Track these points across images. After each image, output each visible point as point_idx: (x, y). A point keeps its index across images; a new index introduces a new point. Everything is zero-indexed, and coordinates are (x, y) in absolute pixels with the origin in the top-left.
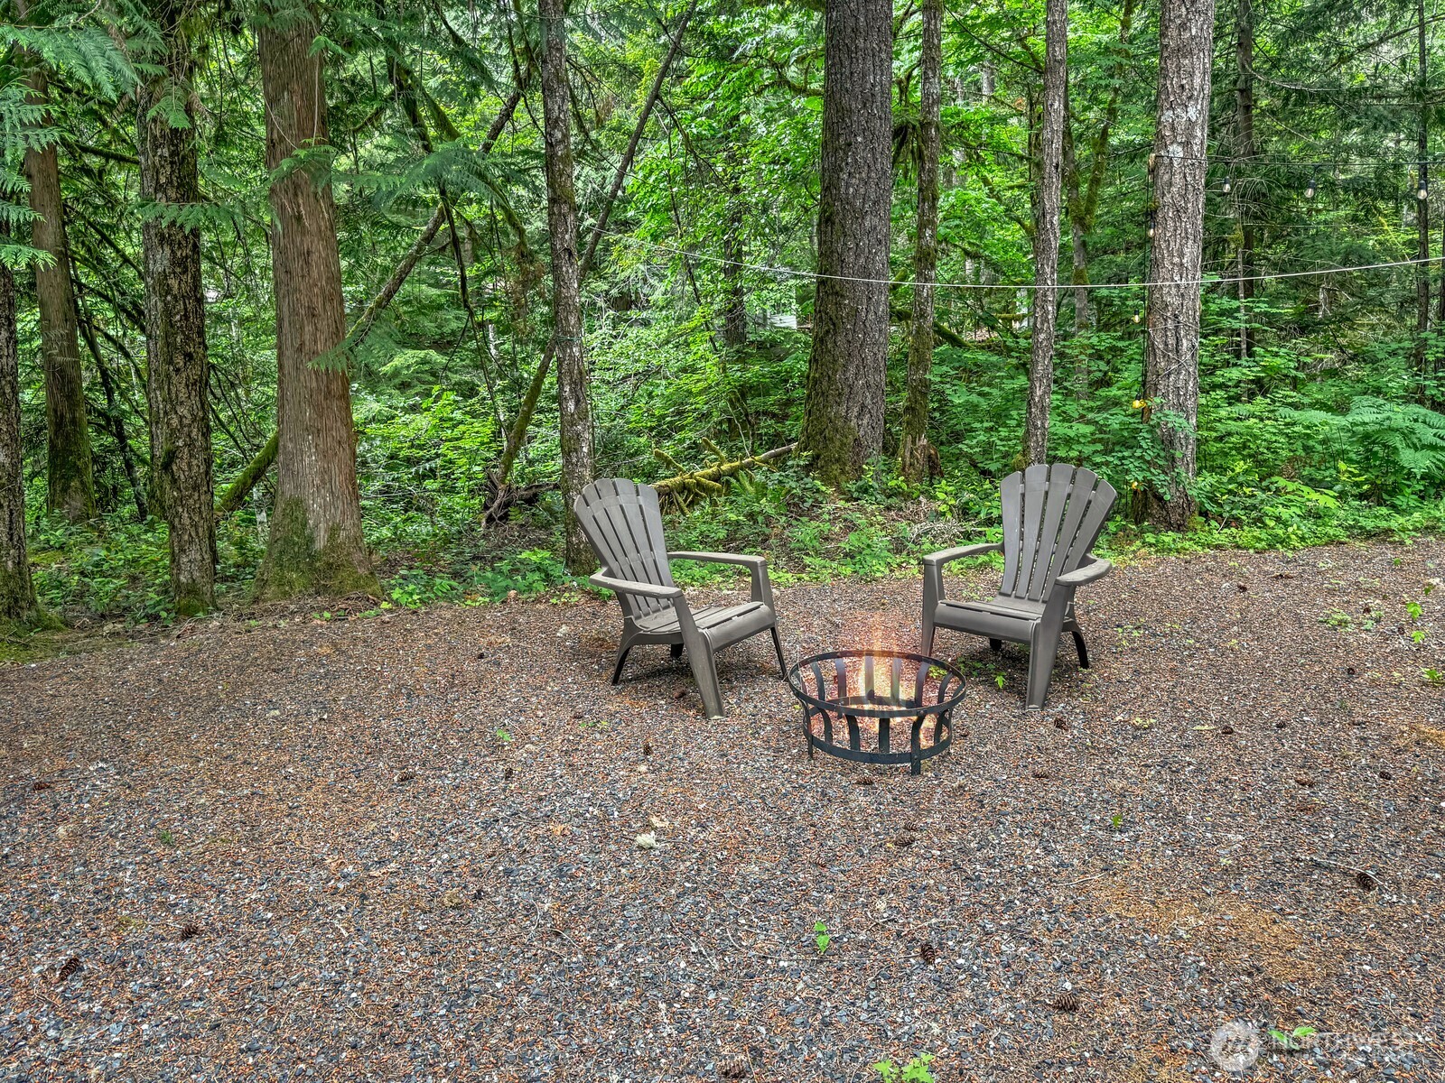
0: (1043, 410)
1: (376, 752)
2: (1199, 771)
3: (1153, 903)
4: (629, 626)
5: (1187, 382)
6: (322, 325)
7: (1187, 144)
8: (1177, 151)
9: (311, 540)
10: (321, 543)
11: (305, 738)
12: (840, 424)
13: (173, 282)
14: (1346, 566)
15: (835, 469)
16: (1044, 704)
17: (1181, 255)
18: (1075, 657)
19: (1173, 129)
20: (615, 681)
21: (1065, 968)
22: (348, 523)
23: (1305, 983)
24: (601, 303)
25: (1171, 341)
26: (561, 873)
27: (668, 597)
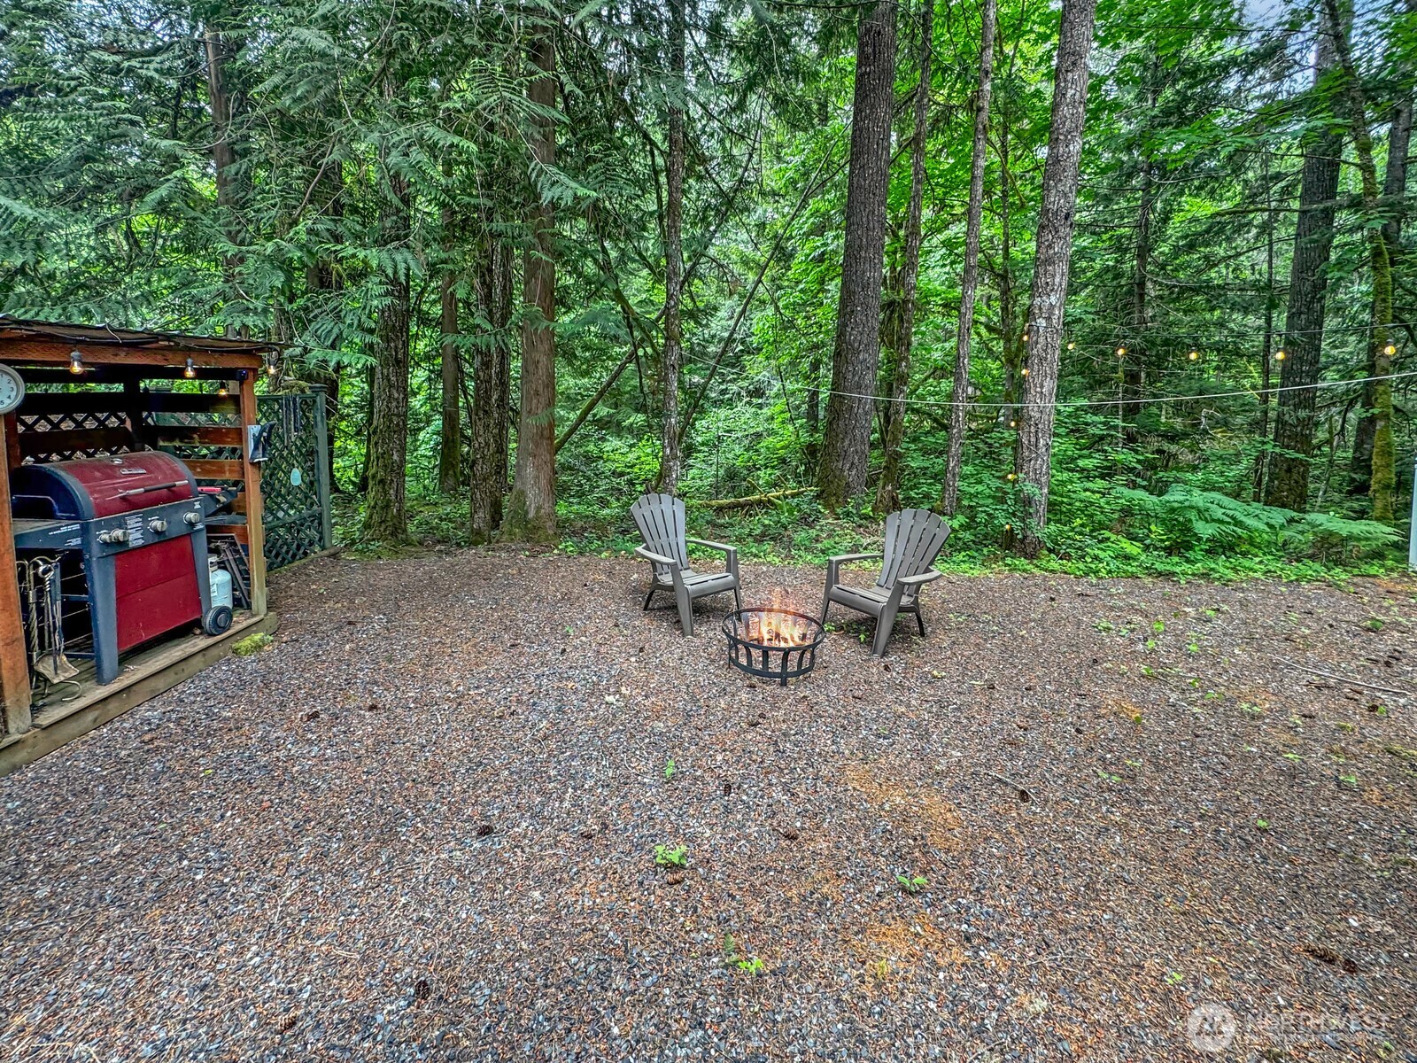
0: (954, 475)
1: (506, 629)
2: (958, 709)
3: (880, 785)
4: (655, 578)
5: (1042, 466)
6: (542, 400)
7: (1049, 319)
8: (1042, 322)
9: (527, 513)
10: (531, 515)
11: (478, 617)
12: (838, 473)
13: (481, 374)
14: (1132, 593)
15: (833, 500)
16: (884, 654)
17: (1042, 387)
18: (917, 629)
19: (1040, 309)
20: (645, 609)
21: (802, 814)
22: (546, 505)
23: (948, 851)
24: (743, 393)
25: (1033, 440)
26: (559, 709)
27: (668, 564)
